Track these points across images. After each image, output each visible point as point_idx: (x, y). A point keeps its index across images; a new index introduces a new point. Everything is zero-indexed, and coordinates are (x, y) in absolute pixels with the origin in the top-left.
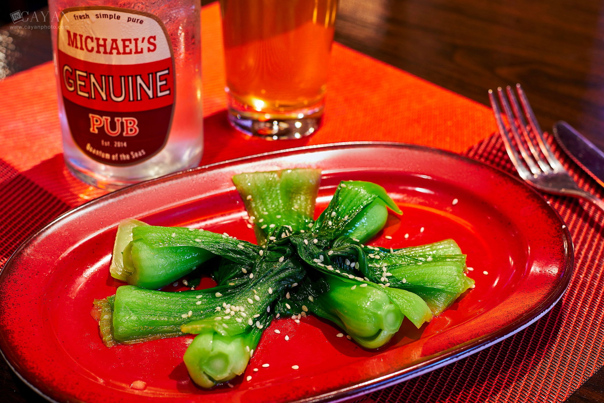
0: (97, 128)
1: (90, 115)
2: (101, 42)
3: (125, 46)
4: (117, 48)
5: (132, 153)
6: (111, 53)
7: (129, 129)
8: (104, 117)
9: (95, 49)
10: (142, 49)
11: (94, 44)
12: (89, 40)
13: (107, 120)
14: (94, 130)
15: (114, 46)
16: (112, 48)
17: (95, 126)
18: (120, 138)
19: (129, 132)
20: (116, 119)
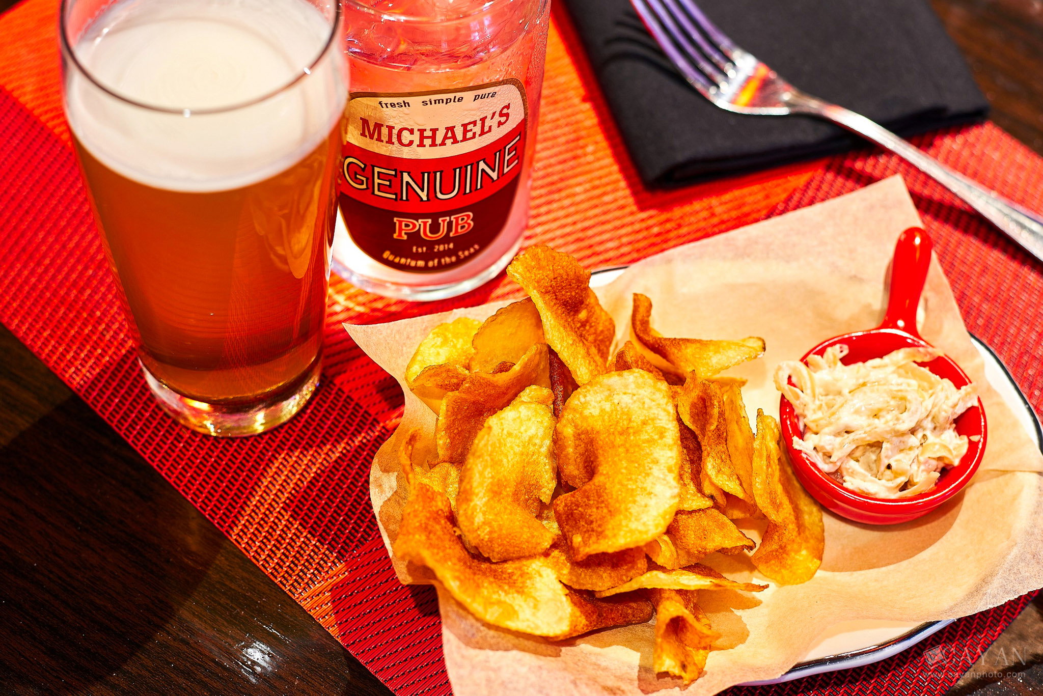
0: (405, 233)
1: (395, 219)
2: (428, 133)
3: (465, 132)
4: (454, 137)
5: (460, 253)
6: (443, 144)
7: (459, 227)
8: (420, 221)
9: (417, 142)
10: (490, 127)
11: (416, 138)
12: (405, 134)
13: (425, 223)
14: (400, 235)
15: (450, 135)
16: (445, 138)
17: (403, 232)
18: (446, 239)
19: (459, 230)
20: (440, 220)
